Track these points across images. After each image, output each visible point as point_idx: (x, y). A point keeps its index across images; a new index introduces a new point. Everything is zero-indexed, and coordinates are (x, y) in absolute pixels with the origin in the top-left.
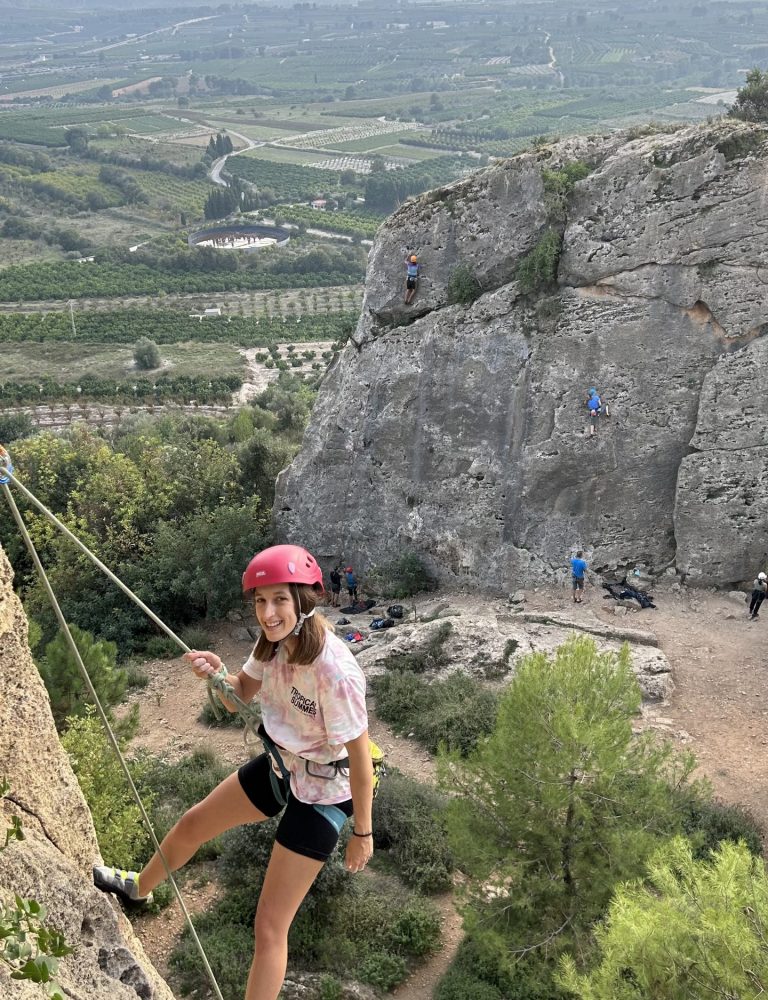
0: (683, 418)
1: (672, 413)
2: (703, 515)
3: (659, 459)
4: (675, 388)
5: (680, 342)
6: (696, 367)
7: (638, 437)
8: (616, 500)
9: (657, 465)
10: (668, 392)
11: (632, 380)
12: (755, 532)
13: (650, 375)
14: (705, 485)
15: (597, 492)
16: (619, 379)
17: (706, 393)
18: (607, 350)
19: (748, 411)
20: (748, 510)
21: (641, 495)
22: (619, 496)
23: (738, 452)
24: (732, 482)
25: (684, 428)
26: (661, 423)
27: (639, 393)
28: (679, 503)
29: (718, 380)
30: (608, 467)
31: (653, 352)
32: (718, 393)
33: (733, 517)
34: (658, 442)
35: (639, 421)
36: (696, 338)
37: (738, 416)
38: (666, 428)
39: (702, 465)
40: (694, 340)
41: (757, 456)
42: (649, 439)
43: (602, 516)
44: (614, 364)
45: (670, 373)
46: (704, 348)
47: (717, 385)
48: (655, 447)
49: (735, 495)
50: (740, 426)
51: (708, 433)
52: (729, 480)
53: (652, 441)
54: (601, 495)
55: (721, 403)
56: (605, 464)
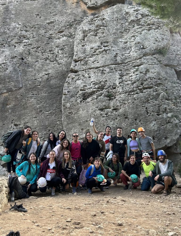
0: (65, 55)
1: (58, 52)
2: (81, 112)
3: (51, 82)
4: (59, 38)
5: (62, 13)
6: (72, 25)
7: (37, 68)
8: (23, 112)
9: (51, 87)
10: (55, 40)
11: (33, 34)
12: (119, 118)
13: (44, 31)
14: (81, 92)
15: (8, 107)
16: (24, 33)
17: (78, 36)
18: (16, 15)
19: (106, 44)
20: (112, 103)
21: (40, 107)
22: (24, 109)
23: (101, 69)
24: (99, 88)
25: (66, 62)
26: (52, 60)
27: (37, 41)
28: (64, 106)
29: (84, 28)
30: (15, 86)
31: (46, 19)
32: (85, 36)
33: (102, 110)
34: (50, 71)
35: (37, 58)
36: (70, 10)
37: (99, 47)
38: (55, 62)
39: (78, 79)
40: (69, 11)
41: (114, 70)
42: (44, 69)
43: (13, 125)
44: (20, 24)
45: (55, 30)
46: (76, 16)
47: (84, 32)
48: (48, 74)
49: (102, 94)
50: (100, 52)
51: (81, 60)
52: (97, 86)
53: (46, 70)
54: (11, 109)
55: (87, 40)
56: (13, 84)
